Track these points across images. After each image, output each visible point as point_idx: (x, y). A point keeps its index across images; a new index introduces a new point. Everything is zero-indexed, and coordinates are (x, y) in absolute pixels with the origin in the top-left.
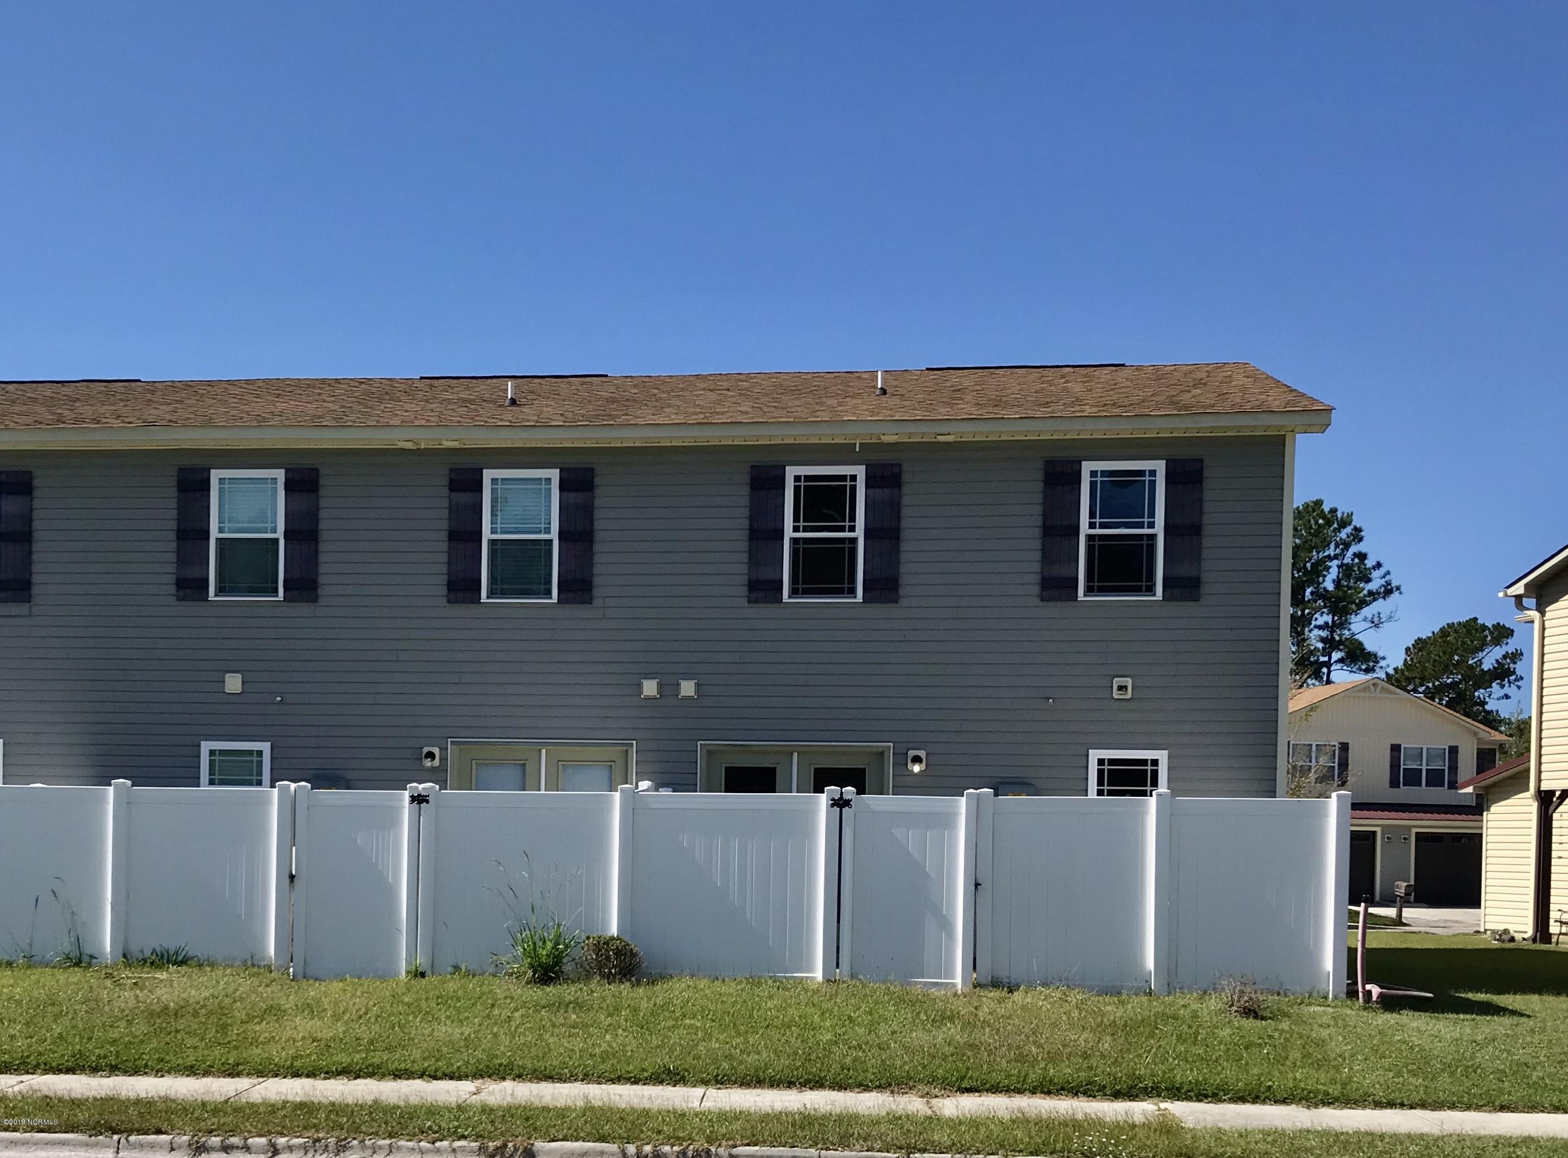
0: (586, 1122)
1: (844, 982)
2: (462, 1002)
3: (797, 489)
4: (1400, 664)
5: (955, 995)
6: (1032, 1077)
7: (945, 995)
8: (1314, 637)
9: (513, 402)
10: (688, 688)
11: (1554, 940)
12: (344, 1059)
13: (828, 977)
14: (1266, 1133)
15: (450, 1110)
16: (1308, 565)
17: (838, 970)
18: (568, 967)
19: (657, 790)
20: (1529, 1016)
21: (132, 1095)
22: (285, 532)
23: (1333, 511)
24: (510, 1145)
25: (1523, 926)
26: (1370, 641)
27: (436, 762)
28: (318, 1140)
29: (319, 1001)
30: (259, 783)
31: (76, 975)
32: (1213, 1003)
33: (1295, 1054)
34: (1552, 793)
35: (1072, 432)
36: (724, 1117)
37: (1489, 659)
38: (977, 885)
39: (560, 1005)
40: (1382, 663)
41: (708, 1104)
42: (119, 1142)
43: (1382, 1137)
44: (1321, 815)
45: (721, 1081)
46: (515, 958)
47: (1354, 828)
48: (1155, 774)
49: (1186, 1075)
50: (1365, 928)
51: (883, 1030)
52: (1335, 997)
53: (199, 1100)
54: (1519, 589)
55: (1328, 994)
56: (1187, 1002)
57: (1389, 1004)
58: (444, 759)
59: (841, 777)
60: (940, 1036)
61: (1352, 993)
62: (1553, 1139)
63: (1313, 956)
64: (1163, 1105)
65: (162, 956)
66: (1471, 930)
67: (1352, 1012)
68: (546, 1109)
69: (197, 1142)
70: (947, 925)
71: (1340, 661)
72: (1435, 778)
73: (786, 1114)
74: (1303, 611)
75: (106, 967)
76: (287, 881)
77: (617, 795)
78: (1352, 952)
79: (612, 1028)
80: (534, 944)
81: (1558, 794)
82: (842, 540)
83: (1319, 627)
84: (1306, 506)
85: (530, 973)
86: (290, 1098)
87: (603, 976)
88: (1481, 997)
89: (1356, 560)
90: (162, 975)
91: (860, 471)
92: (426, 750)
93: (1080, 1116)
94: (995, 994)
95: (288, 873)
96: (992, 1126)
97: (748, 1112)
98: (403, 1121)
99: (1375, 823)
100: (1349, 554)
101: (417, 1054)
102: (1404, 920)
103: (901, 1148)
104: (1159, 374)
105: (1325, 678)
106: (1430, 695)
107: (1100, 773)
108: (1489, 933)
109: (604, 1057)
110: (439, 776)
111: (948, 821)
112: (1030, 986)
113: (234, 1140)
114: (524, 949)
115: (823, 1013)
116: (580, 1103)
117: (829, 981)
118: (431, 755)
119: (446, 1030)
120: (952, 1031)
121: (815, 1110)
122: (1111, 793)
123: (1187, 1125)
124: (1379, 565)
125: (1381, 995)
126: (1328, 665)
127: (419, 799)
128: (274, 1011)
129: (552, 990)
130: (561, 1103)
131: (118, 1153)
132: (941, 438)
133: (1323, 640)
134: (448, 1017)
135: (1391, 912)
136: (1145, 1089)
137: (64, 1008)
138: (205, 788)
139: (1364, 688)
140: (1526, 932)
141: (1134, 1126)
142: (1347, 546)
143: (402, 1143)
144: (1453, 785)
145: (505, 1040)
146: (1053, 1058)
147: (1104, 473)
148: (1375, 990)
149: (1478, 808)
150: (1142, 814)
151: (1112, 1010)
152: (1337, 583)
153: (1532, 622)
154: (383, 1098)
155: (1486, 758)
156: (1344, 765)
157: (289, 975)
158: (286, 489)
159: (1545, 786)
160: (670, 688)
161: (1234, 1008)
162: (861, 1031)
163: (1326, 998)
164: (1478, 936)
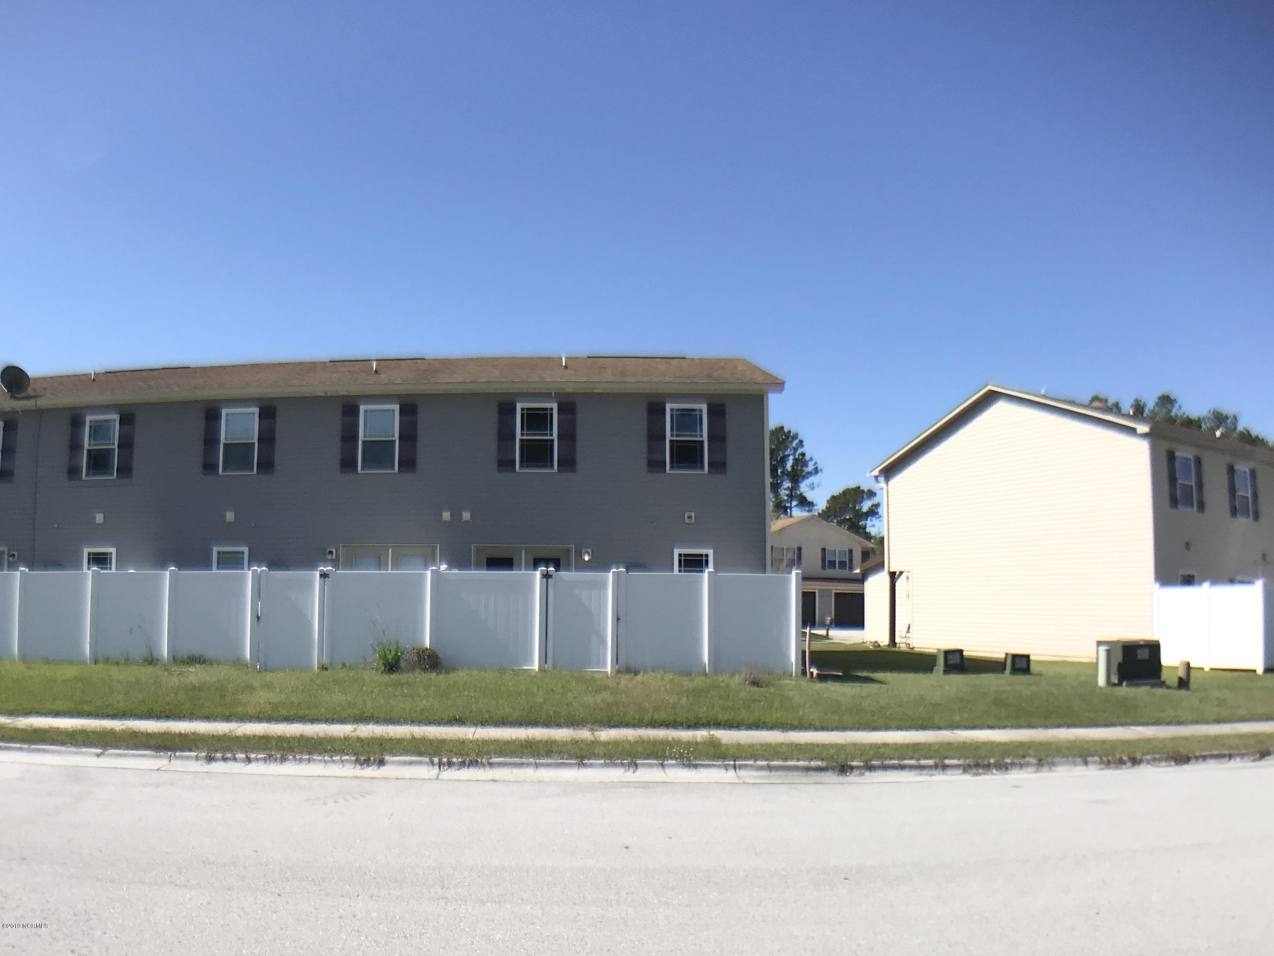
0: (412, 746)
1: (550, 671)
2: (347, 683)
3: (522, 415)
4: (824, 508)
5: (607, 677)
6: (646, 720)
7: (602, 678)
8: (784, 493)
9: (376, 372)
10: (466, 516)
11: (897, 646)
12: (284, 713)
13: (541, 669)
14: (762, 745)
15: (340, 739)
16: (779, 458)
17: (546, 665)
18: (403, 664)
19: (450, 570)
20: (886, 684)
21: (177, 731)
22: (258, 439)
23: (789, 432)
24: (372, 758)
25: (884, 640)
26: (810, 496)
27: (334, 556)
28: (272, 756)
29: (272, 683)
30: (243, 569)
31: (150, 669)
32: (737, 679)
33: (776, 705)
34: (895, 573)
35: (661, 389)
36: (485, 742)
37: (866, 506)
38: (618, 619)
39: (399, 684)
40: (816, 508)
41: (477, 736)
42: (171, 755)
43: (818, 745)
44: (787, 582)
45: (484, 723)
46: (375, 659)
47: (803, 590)
48: (707, 561)
49: (724, 716)
50: (810, 641)
51: (570, 696)
52: (796, 676)
53: (211, 735)
54: (876, 472)
55: (792, 673)
56: (724, 678)
57: (822, 678)
58: (337, 555)
59: (547, 561)
60: (599, 698)
61: (804, 673)
62: (896, 744)
63: (785, 655)
64: (712, 733)
65: (193, 659)
66: (860, 642)
67: (804, 682)
68: (391, 739)
69: (210, 756)
70: (603, 641)
71: (796, 506)
72: (843, 564)
73: (518, 741)
74: (777, 481)
75: (165, 665)
76: (256, 619)
77: (429, 573)
78: (804, 652)
79: (427, 697)
80: (385, 653)
81: (897, 573)
82: (546, 440)
83: (785, 489)
84: (776, 429)
85: (383, 668)
86: (257, 734)
87: (421, 669)
88: (865, 674)
89: (801, 457)
90: (192, 669)
91: (555, 406)
92: (328, 550)
93: (670, 739)
94: (627, 676)
95: (256, 614)
96: (625, 746)
97: (498, 740)
98: (315, 746)
99: (815, 587)
100: (797, 454)
101: (323, 711)
102: (829, 637)
103: (578, 758)
104: (702, 361)
105: (789, 515)
106: (840, 523)
107: (680, 561)
108: (868, 642)
109: (422, 711)
110: (335, 563)
111: (603, 585)
112: (645, 672)
113: (229, 755)
114: (380, 655)
115: (538, 688)
116: (409, 736)
117: (541, 671)
118: (331, 553)
119: (339, 698)
120: (606, 695)
121: (533, 739)
122: (685, 571)
123: (723, 743)
124: (811, 459)
125: (818, 675)
126: (791, 508)
127: (324, 575)
128: (249, 688)
129: (394, 677)
130: (398, 736)
131: (170, 761)
132: (595, 391)
133: (787, 495)
134: (339, 692)
135: (822, 632)
136: (703, 724)
137: (144, 687)
138: (215, 571)
139: (807, 520)
140: (884, 642)
141: (697, 743)
142: (796, 449)
143: (315, 757)
144: (851, 568)
145: (369, 703)
146: (656, 709)
147: (678, 410)
148: (815, 671)
149: (862, 579)
150: (700, 582)
151: (687, 683)
152: (793, 466)
153: (882, 489)
154: (305, 734)
155: (866, 555)
156: (800, 557)
157: (257, 670)
158: (260, 417)
159: (892, 570)
160: (457, 516)
161: (747, 682)
162: (558, 697)
163: (791, 676)
164: (864, 645)
